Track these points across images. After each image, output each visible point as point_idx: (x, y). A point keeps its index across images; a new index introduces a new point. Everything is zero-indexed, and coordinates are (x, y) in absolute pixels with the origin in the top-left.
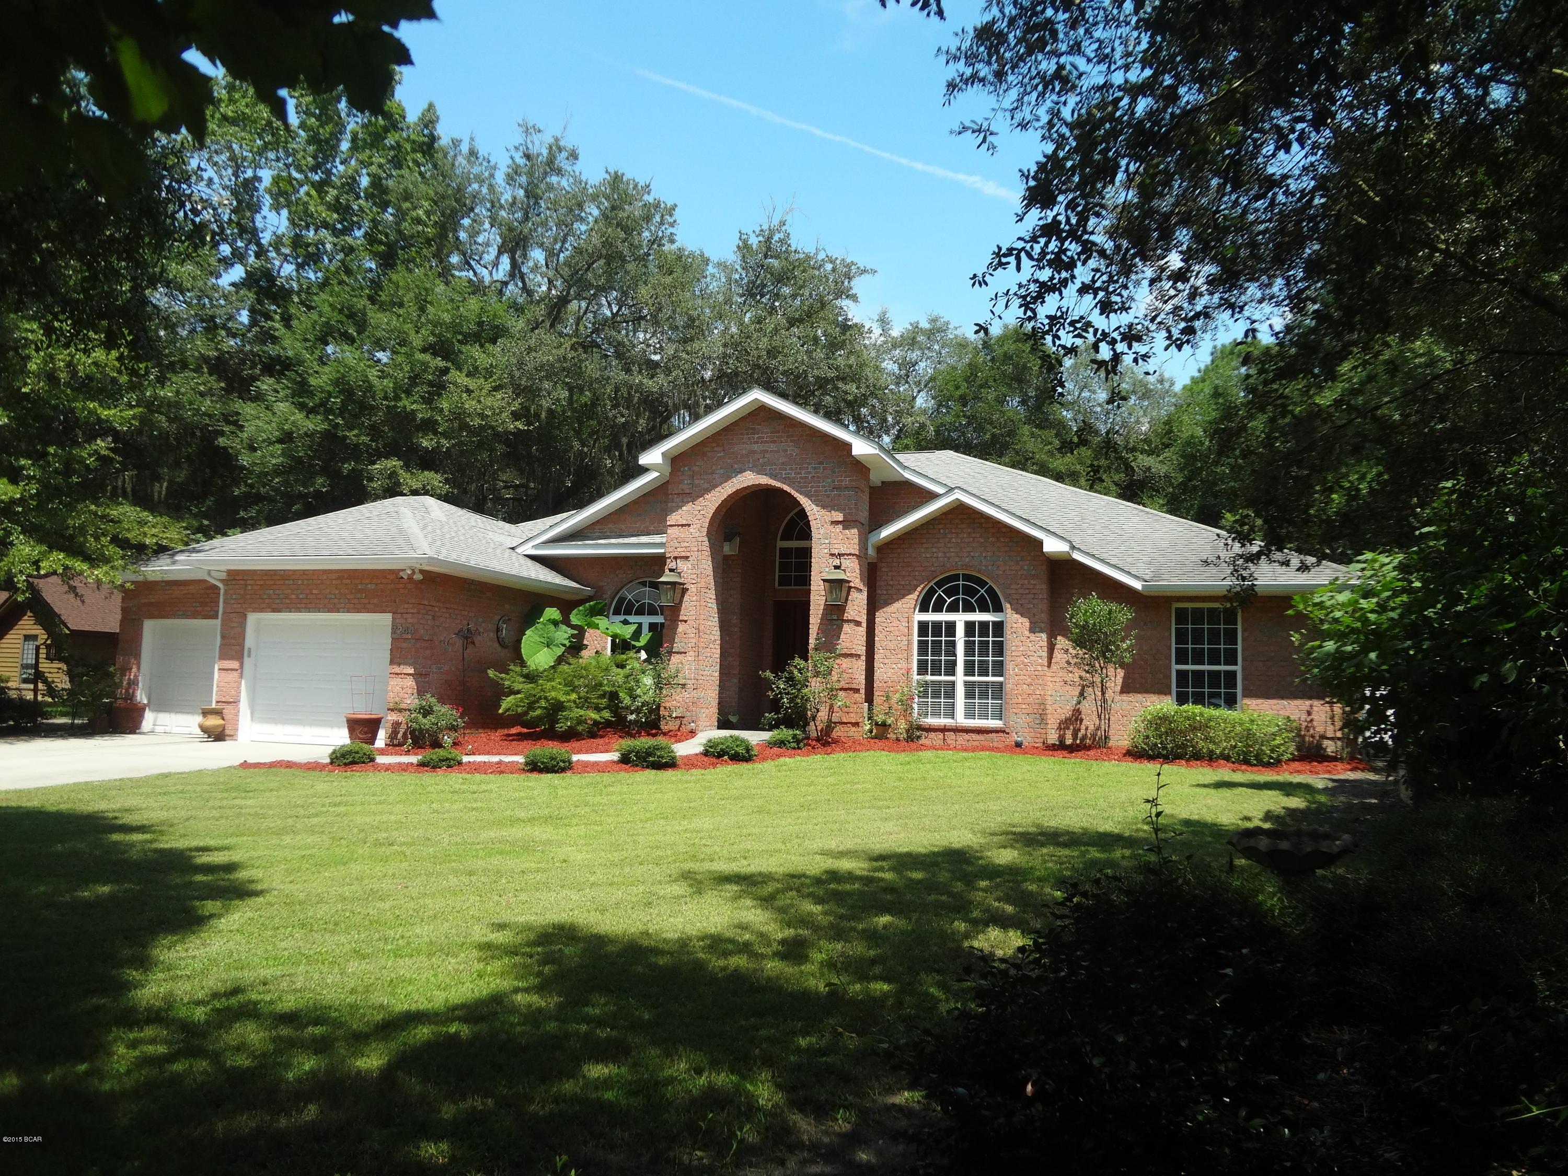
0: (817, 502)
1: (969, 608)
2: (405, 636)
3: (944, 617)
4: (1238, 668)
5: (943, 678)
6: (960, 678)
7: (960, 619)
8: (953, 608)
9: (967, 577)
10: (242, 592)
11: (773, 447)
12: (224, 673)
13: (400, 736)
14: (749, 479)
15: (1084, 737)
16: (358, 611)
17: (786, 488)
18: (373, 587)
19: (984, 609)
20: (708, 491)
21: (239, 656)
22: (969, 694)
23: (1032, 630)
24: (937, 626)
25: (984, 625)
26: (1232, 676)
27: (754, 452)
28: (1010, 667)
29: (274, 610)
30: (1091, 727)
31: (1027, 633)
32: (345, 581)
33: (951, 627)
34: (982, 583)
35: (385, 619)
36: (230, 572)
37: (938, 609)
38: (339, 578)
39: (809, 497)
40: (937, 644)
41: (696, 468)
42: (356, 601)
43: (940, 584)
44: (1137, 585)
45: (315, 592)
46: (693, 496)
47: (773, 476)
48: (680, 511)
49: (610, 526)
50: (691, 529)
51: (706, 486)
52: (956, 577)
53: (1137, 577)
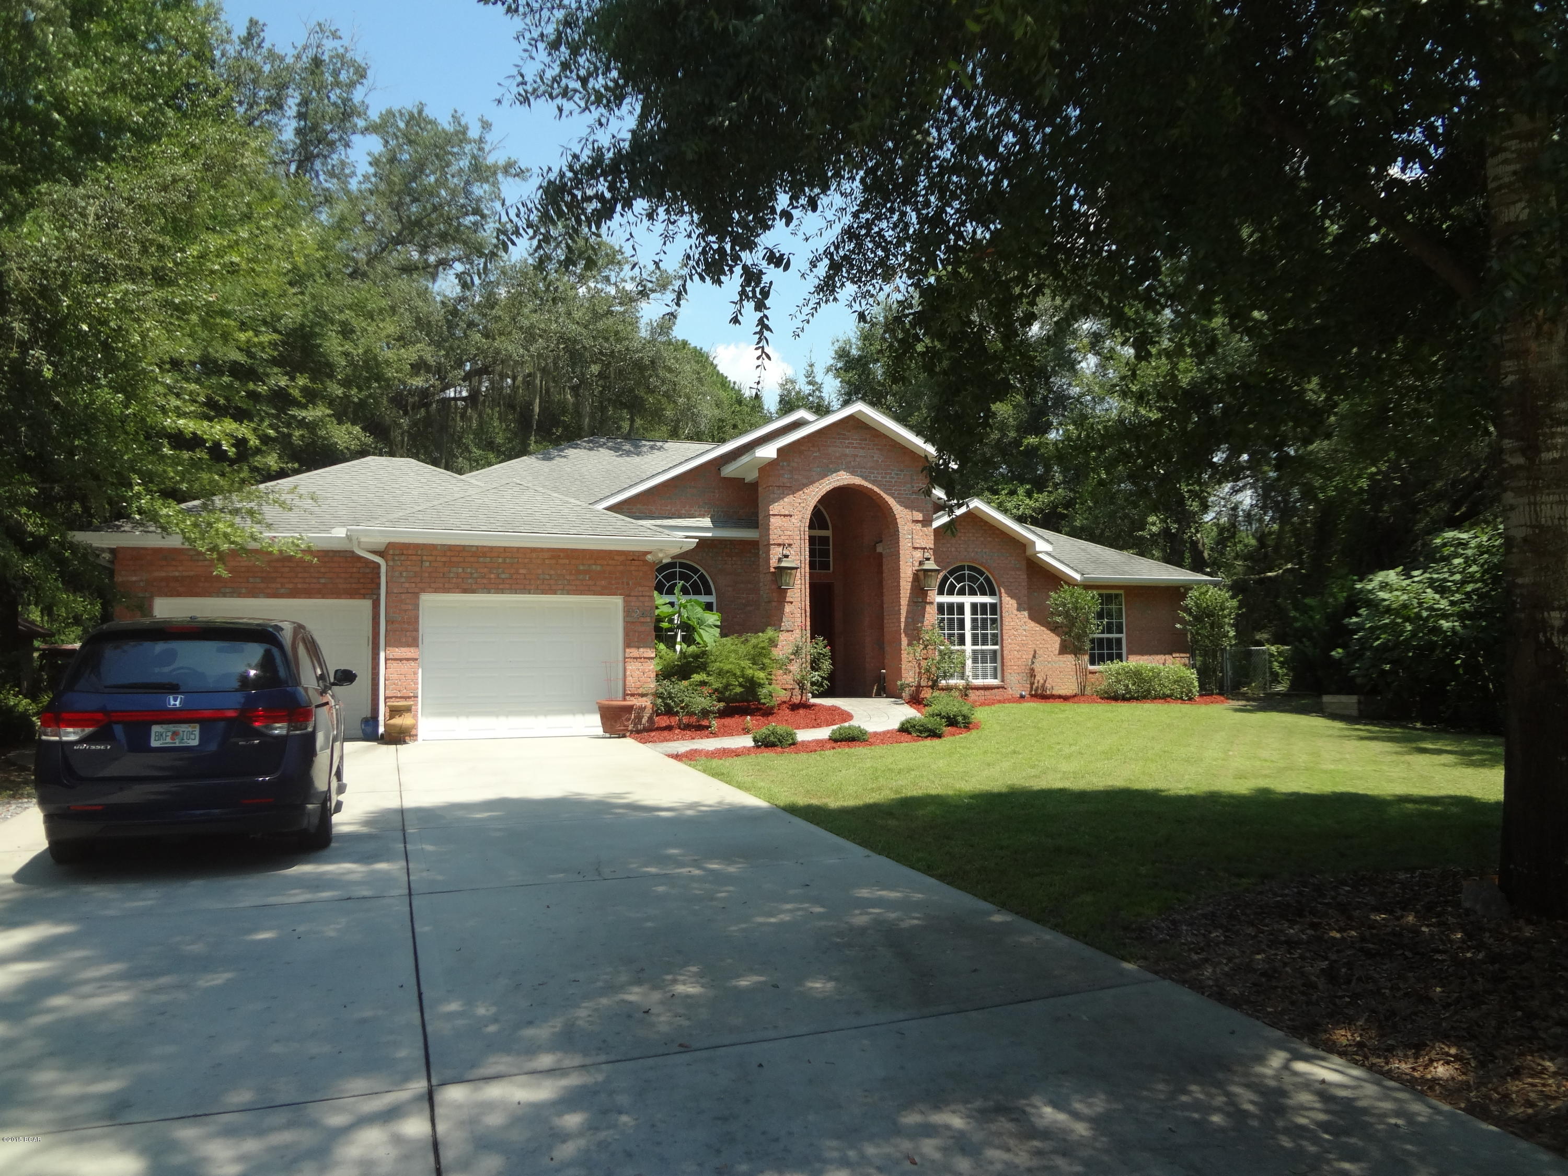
0: (900, 503)
1: (973, 593)
2: (642, 620)
3: (955, 599)
4: (1123, 636)
5: (957, 647)
6: (969, 647)
7: (967, 600)
8: (962, 592)
9: (971, 568)
10: (418, 569)
11: (861, 453)
12: (393, 665)
13: (644, 720)
14: (842, 478)
15: (1036, 690)
16: (581, 593)
17: (876, 489)
18: (599, 568)
19: (983, 593)
20: (806, 485)
21: (414, 642)
22: (975, 660)
23: (1018, 610)
24: (951, 606)
25: (984, 606)
26: (1119, 641)
27: (846, 455)
28: (1007, 641)
29: (465, 591)
30: (1042, 681)
31: (1015, 612)
32: (561, 561)
33: (961, 607)
34: (982, 574)
35: (616, 602)
36: (390, 545)
37: (951, 593)
38: (552, 558)
39: (892, 495)
40: (951, 621)
41: (795, 465)
42: (578, 583)
43: (951, 573)
44: (1078, 577)
45: (522, 571)
46: (793, 489)
47: (865, 479)
48: (781, 502)
49: (639, 506)
50: (793, 520)
51: (805, 481)
52: (962, 568)
53: (1076, 571)
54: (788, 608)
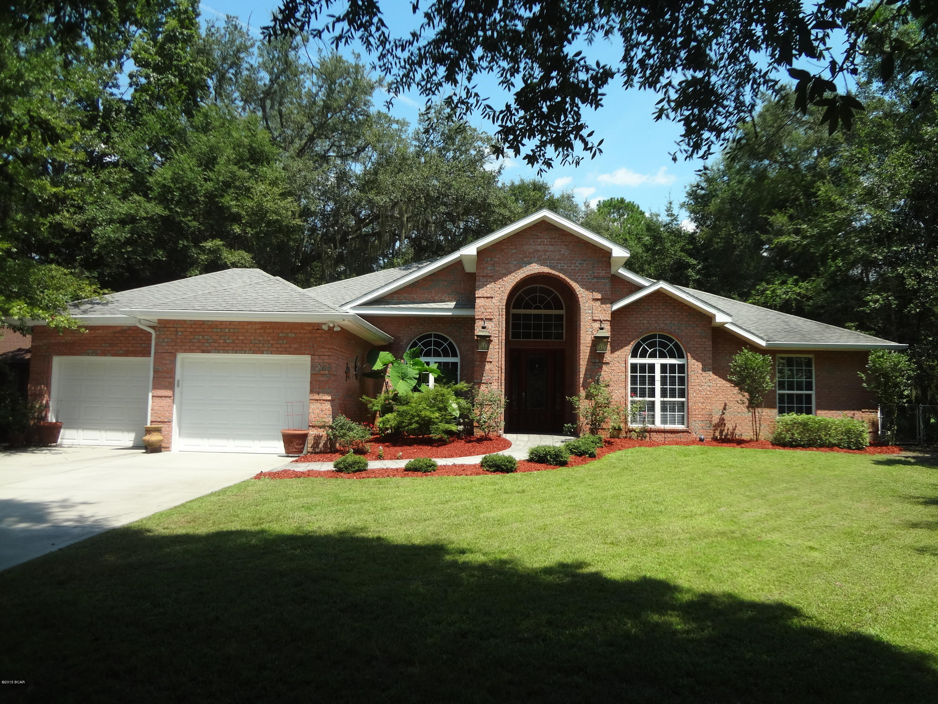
0: (583, 286)
1: (663, 356)
2: (323, 372)
3: (647, 361)
4: (813, 393)
5: (647, 399)
6: (658, 399)
7: (658, 362)
8: (653, 355)
9: (661, 336)
10: (173, 337)
11: (551, 248)
12: (157, 400)
13: (321, 445)
14: (534, 268)
15: (727, 434)
16: (281, 353)
17: (562, 275)
18: (293, 335)
19: (672, 356)
20: (506, 275)
21: (171, 386)
22: (664, 409)
23: (704, 370)
24: (643, 366)
25: (672, 366)
26: (809, 397)
27: (539, 251)
28: (692, 393)
29: (203, 351)
30: (731, 428)
31: (700, 371)
32: (267, 331)
33: (652, 367)
34: (671, 340)
35: (304, 360)
36: (160, 321)
37: (643, 356)
38: (262, 328)
39: (576, 281)
40: (643, 378)
41: (496, 260)
42: (278, 346)
43: (644, 340)
44: (763, 343)
45: (241, 338)
46: (495, 278)
47: (553, 268)
48: (485, 288)
49: (405, 295)
50: (494, 300)
51: (504, 272)
52: (654, 336)
53: (761, 338)
54: (488, 366)
